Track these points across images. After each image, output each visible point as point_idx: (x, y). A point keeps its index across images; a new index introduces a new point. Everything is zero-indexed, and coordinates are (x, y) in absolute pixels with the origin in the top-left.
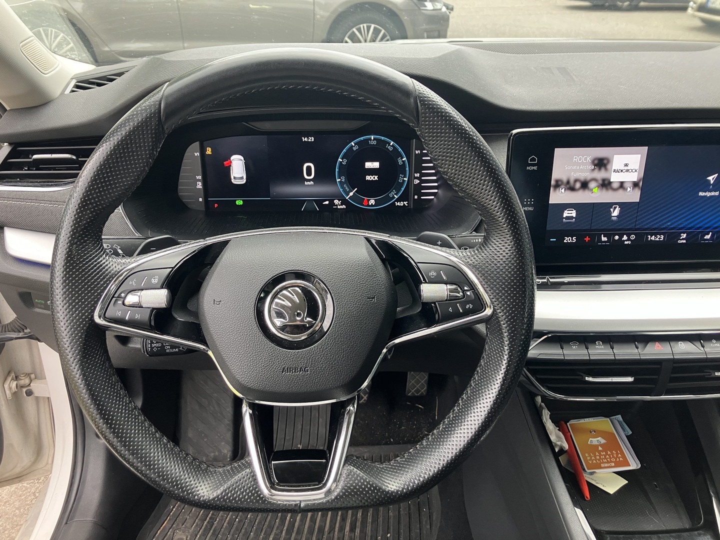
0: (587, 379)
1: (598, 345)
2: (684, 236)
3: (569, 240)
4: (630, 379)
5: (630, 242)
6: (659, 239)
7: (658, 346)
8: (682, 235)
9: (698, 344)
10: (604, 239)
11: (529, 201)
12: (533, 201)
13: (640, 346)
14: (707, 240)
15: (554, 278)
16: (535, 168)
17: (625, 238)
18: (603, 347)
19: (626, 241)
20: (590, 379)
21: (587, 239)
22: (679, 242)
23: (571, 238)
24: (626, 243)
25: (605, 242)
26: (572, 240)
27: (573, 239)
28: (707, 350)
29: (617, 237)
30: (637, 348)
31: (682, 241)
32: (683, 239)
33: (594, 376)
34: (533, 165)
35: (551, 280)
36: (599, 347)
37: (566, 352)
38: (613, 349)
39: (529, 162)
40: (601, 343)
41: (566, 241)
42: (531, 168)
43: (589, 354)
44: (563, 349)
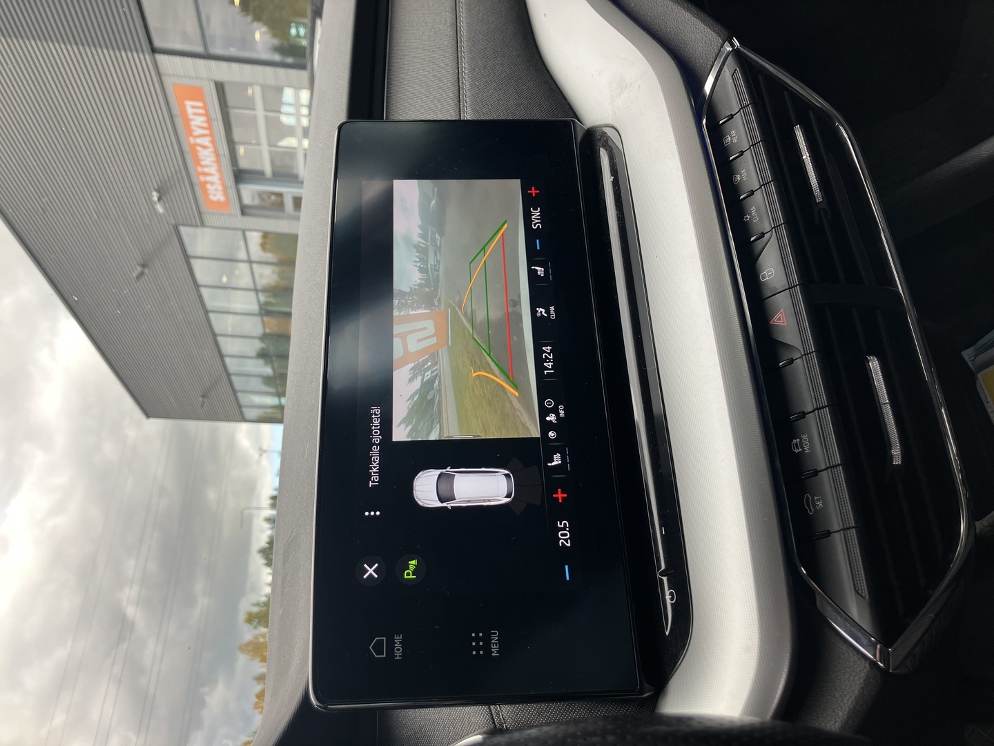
0: (897, 461)
1: (802, 447)
2: (541, 310)
3: (566, 535)
4: (874, 365)
5: (561, 407)
6: (549, 352)
7: (779, 319)
8: (539, 315)
9: (759, 244)
10: (557, 461)
11: (477, 644)
12: (477, 635)
13: (787, 356)
14: (546, 271)
15: (658, 559)
16: (398, 639)
17: (552, 418)
18: (804, 437)
19: (557, 414)
20: (896, 452)
21: (560, 495)
22: (553, 316)
23: (560, 533)
24: (562, 414)
25: (563, 458)
26: (564, 529)
27: (562, 526)
28: (766, 226)
29: (552, 434)
30: (791, 361)
31: (552, 312)
32: (548, 312)
33: (887, 445)
34: (391, 644)
35: (663, 567)
36: (806, 445)
37: (836, 524)
38: (806, 411)
39: (385, 656)
40: (794, 441)
41: (567, 543)
42: (398, 650)
43: (830, 467)
44: (831, 531)
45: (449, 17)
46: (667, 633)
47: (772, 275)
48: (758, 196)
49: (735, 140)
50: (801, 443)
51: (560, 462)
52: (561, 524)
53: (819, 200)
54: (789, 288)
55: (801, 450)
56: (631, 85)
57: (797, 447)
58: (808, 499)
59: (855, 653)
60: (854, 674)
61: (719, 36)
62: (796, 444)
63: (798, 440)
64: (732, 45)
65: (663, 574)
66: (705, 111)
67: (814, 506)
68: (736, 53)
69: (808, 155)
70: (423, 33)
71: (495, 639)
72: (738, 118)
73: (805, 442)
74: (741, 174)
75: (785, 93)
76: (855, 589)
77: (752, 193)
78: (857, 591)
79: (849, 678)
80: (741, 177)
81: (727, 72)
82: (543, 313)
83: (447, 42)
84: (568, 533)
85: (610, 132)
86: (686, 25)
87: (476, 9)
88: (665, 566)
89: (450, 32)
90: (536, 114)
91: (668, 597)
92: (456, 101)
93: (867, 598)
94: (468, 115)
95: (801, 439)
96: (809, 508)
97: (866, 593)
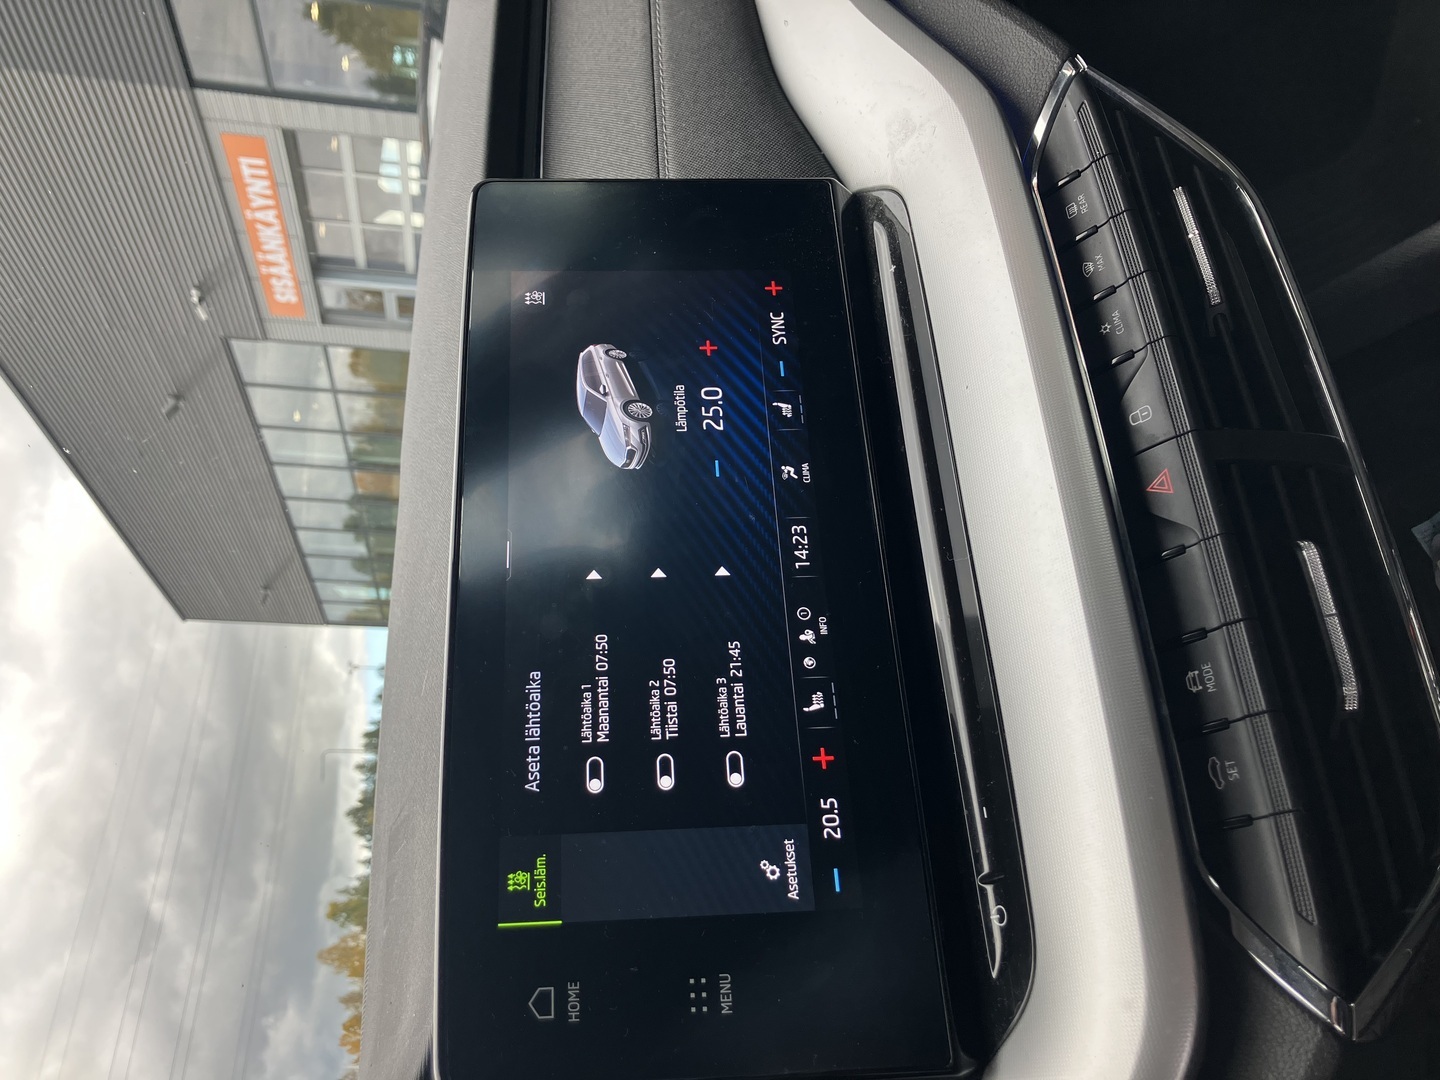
0: (1352, 705)
1: (1203, 683)
2: (788, 470)
3: (834, 820)
4: (1310, 554)
5: (822, 619)
6: (802, 535)
7: (1162, 484)
8: (785, 476)
9: (1127, 368)
10: (817, 704)
11: (698, 995)
12: (698, 981)
13: (1173, 541)
14: (795, 410)
15: (978, 857)
16: (573, 990)
17: (808, 636)
18: (1206, 667)
19: (817, 631)
20: (1351, 691)
21: (823, 758)
22: (807, 479)
23: (824, 817)
24: (824, 630)
25: (827, 700)
26: (830, 811)
27: (828, 806)
28: (1138, 340)
29: (809, 662)
30: (1182, 549)
31: (805, 472)
32: (799, 471)
33: (1334, 680)
34: (562, 998)
35: (986, 869)
36: (1210, 680)
37: (1262, 807)
38: (1208, 628)
39: (552, 1017)
40: (1190, 674)
41: (837, 833)
42: (574, 1007)
43: (1250, 716)
44: (1253, 817)
45: (640, 26)
46: (994, 974)
47: (1148, 415)
48: (1124, 295)
49: (1084, 210)
50: (1200, 675)
51: (822, 706)
52: (825, 804)
53: (1216, 300)
54: (1176, 437)
55: (1201, 688)
56: (921, 126)
57: (1195, 684)
58: (1214, 763)
59: (1298, 1011)
60: (1298, 1044)
61: (1056, 52)
62: (1194, 679)
63: (1196, 672)
64: (1076, 66)
65: (985, 879)
66: (1035, 165)
67: (1225, 776)
68: (1082, 78)
69: (1197, 232)
70: (600, 50)
71: (726, 986)
72: (1089, 176)
73: (1207, 676)
74: (1095, 262)
75: (1157, 138)
76: (1296, 908)
77: (1113, 290)
78: (1299, 913)
79: (1289, 1051)
80: (1095, 265)
81: (1069, 107)
82: (792, 474)
83: (636, 62)
84: (837, 818)
85: (887, 198)
86: (1003, 36)
87: (681, 13)
88: (990, 868)
89: (640, 48)
90: (775, 171)
91: (994, 917)
92: (651, 152)
93: (1316, 923)
94: (671, 173)
95: (1201, 671)
96: (1216, 776)
97: (1313, 916)
